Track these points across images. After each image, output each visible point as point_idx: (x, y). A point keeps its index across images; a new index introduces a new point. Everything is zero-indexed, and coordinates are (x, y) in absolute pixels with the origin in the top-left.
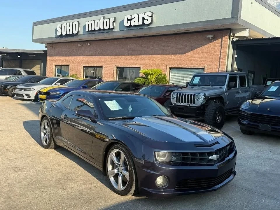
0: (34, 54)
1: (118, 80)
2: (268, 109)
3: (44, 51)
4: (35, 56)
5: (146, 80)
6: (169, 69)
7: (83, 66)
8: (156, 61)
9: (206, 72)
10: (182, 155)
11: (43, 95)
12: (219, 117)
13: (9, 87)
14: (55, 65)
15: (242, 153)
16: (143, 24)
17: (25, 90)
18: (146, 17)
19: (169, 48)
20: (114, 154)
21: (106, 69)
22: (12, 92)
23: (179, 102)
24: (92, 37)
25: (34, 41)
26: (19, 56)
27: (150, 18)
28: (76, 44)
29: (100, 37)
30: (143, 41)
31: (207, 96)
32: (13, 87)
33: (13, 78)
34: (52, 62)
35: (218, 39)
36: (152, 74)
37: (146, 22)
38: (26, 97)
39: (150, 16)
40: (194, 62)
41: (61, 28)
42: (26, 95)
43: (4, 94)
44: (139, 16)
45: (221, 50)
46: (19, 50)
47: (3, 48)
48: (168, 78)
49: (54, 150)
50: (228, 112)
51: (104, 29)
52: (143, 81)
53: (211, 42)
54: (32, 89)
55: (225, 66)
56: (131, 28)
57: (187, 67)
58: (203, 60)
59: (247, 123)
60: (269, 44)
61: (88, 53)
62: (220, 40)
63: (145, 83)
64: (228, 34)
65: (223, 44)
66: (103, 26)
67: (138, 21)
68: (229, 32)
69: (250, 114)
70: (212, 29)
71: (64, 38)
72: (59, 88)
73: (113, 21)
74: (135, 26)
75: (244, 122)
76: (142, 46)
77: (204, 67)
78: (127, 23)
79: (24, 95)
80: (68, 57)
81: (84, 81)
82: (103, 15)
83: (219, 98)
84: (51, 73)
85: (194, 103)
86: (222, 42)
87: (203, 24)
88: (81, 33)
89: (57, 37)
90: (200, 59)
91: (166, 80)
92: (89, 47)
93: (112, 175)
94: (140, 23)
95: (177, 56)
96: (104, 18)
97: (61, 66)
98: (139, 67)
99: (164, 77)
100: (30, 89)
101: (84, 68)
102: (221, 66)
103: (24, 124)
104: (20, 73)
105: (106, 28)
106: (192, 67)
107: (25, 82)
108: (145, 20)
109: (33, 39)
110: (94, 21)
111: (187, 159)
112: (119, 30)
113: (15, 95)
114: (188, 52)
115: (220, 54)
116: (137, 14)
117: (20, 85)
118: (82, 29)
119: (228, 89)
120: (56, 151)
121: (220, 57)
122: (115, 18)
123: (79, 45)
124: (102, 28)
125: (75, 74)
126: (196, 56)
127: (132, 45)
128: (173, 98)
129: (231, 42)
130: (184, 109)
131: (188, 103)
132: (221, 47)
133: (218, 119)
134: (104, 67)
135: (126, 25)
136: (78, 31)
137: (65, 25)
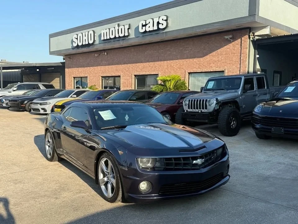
0: (52, 66)
1: (136, 89)
2: (281, 111)
3: (62, 63)
4: (53, 68)
5: (164, 87)
6: (188, 74)
7: (101, 76)
8: (174, 66)
9: (226, 75)
10: (166, 161)
11: (58, 108)
13: (26, 102)
14: (73, 77)
15: (252, 158)
16: (159, 29)
17: (41, 104)
18: (161, 21)
19: (187, 52)
20: (103, 162)
21: (124, 78)
22: (30, 107)
23: (192, 108)
24: (108, 46)
25: (52, 53)
26: (38, 70)
27: (165, 22)
28: (93, 54)
29: (117, 45)
30: (160, 46)
31: (219, 100)
32: (30, 102)
33: (30, 92)
34: (71, 74)
35: (238, 39)
36: (170, 80)
37: (161, 27)
38: (42, 112)
39: (165, 20)
40: (214, 65)
41: (77, 39)
42: (42, 109)
43: (21, 110)
44: (154, 21)
45: (241, 51)
46: (36, 64)
47: (24, 62)
48: (188, 84)
49: (57, 163)
50: (244, 116)
51: (119, 37)
52: (161, 89)
53: (230, 42)
54: (48, 103)
55: (246, 67)
56: (146, 34)
57: (206, 71)
58: (223, 63)
59: (259, 127)
60: (292, 41)
61: (106, 62)
62: (239, 40)
63: (162, 90)
64: (248, 33)
65: (243, 45)
66: (118, 34)
67: (153, 26)
68: (249, 31)
69: (263, 118)
70: (230, 29)
71: (81, 48)
72: (74, 100)
73: (128, 28)
74: (150, 31)
75: (258, 126)
76: (159, 51)
77: (224, 70)
78: (142, 29)
79: (40, 110)
80: (86, 68)
81: (99, 92)
82: (118, 23)
83: (233, 102)
84: (70, 85)
85: (206, 109)
86: (241, 42)
87: (220, 24)
88: (97, 42)
89: (74, 48)
90: (219, 62)
91: (185, 86)
92: (106, 56)
93: (102, 183)
94: (155, 28)
95: (195, 60)
96: (119, 25)
97: (81, 77)
98: (157, 74)
99: (184, 83)
100: (46, 103)
101: (102, 78)
102: (241, 68)
103: (34, 138)
104: (38, 88)
105: (121, 35)
106: (212, 71)
107: (42, 96)
108: (160, 25)
109: (50, 52)
110: (109, 29)
111: (171, 164)
112: (134, 37)
113: (32, 110)
114: (207, 55)
115: (241, 55)
116: (152, 19)
117: (37, 99)
118: (98, 38)
119: (244, 92)
120: (60, 163)
121: (240, 58)
122: (130, 25)
123: (96, 55)
124: (117, 36)
125: (93, 85)
126: (215, 59)
128: (186, 105)
129: (251, 42)
130: (196, 116)
131: (200, 109)
132: (241, 47)
133: (233, 124)
134: (121, 76)
135: (141, 30)
136: (94, 41)
137: (80, 35)
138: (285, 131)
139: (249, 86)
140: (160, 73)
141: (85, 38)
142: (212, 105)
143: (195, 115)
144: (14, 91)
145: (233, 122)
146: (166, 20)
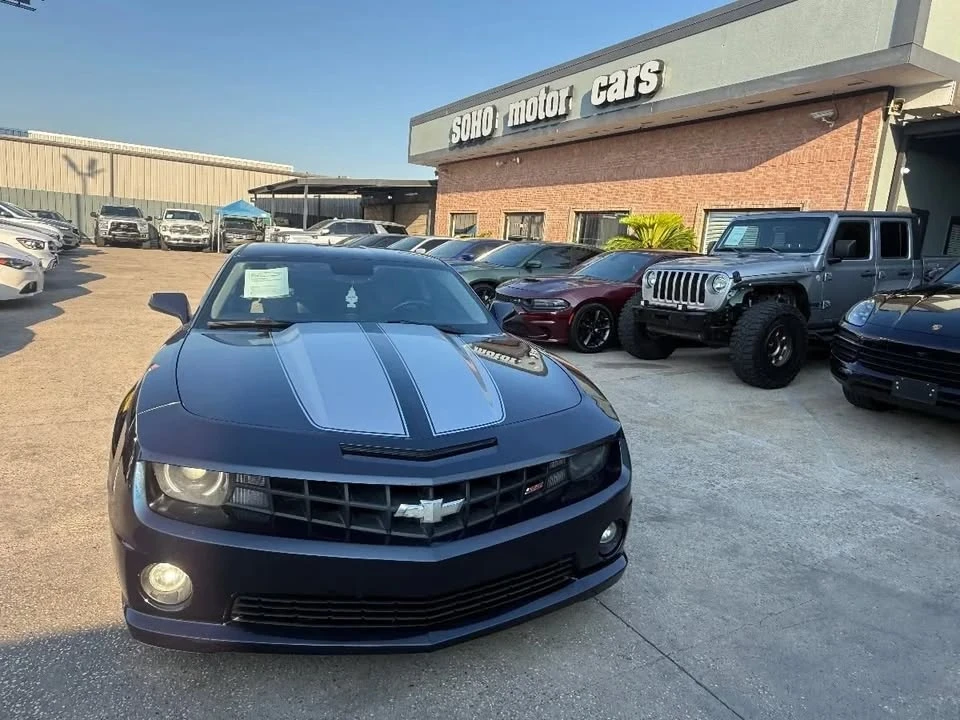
0: (414, 189)
2: (936, 327)
3: (431, 182)
4: (417, 194)
7: (505, 213)
8: (671, 192)
12: (785, 348)
14: (451, 213)
16: (638, 95)
18: (644, 76)
19: (708, 155)
21: (551, 217)
23: (662, 297)
24: (522, 141)
25: (412, 160)
26: (389, 197)
27: (655, 75)
28: (490, 163)
29: (540, 138)
30: (641, 140)
31: (744, 279)
34: (446, 206)
35: (849, 122)
37: (644, 89)
39: (654, 72)
40: (772, 192)
41: (460, 126)
44: (628, 75)
45: (855, 153)
48: (699, 239)
52: (626, 246)
53: (827, 130)
55: (864, 200)
56: (608, 109)
58: (798, 186)
59: (854, 372)
61: (517, 181)
62: (855, 124)
64: (882, 104)
65: (862, 136)
66: (545, 111)
67: (625, 89)
68: (886, 98)
69: (867, 343)
70: (832, 93)
71: (466, 148)
74: (617, 102)
76: (638, 154)
77: (801, 206)
78: (599, 95)
80: (476, 194)
81: (470, 244)
82: (547, 85)
84: (443, 230)
85: (702, 300)
86: (859, 130)
87: (799, 78)
88: (499, 132)
89: (452, 147)
90: (790, 182)
92: (519, 166)
94: (630, 93)
96: (547, 91)
98: (627, 209)
99: (689, 237)
101: (506, 218)
102: (851, 201)
104: (372, 231)
105: (551, 114)
108: (641, 85)
109: (409, 156)
112: (580, 117)
114: (758, 165)
115: (853, 166)
116: (623, 70)
118: (502, 122)
119: (830, 263)
121: (851, 174)
122: (572, 88)
123: (497, 165)
125: (487, 232)
127: (615, 155)
128: (649, 286)
129: (889, 128)
130: (670, 318)
131: (685, 299)
132: (857, 145)
133: (781, 353)
134: (547, 213)
135: (596, 101)
136: (494, 129)
137: (467, 117)
138: (940, 394)
139: (850, 244)
140: (634, 209)
141: (475, 123)
142: (721, 292)
143: (666, 317)
144: (324, 235)
145: (782, 348)
146: (658, 72)
